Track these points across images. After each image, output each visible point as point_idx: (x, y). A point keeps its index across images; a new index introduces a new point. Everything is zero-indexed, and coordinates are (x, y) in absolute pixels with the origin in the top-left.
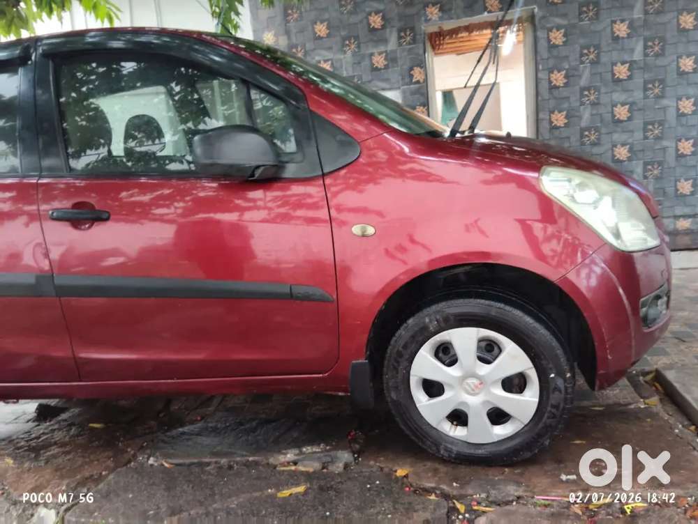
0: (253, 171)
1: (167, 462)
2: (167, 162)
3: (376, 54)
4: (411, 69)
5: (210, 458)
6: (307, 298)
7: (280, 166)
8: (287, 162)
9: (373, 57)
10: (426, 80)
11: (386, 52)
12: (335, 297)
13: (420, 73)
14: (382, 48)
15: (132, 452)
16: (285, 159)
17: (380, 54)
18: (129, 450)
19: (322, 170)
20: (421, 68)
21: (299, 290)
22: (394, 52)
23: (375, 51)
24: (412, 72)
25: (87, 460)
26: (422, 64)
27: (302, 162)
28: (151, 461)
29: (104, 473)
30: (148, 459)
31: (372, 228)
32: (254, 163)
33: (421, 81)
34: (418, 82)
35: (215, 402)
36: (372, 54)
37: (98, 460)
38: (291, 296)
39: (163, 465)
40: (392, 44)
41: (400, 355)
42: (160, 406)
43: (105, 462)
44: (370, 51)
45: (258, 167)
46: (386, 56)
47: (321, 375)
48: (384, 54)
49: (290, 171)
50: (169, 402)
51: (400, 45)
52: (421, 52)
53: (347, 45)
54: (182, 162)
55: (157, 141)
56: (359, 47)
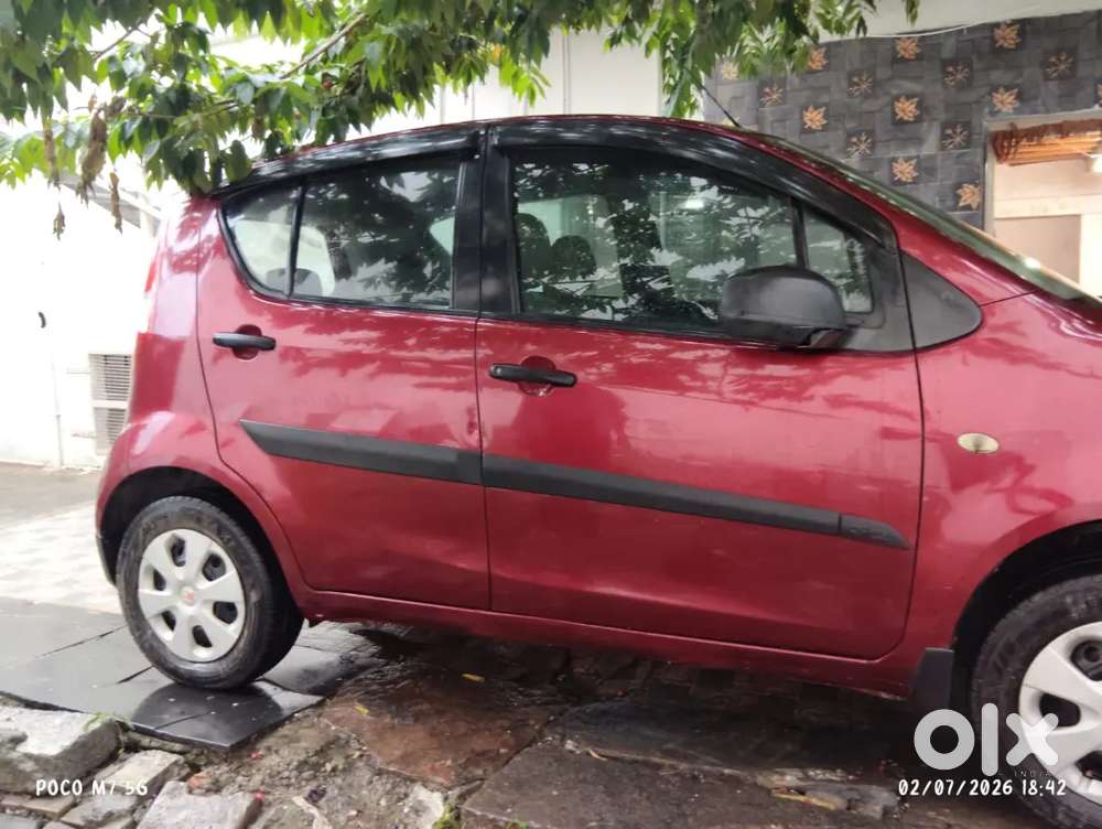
0: (809, 337)
1: (595, 752)
2: (585, 307)
3: (901, 160)
4: (959, 186)
5: (662, 758)
6: (865, 538)
7: (847, 331)
8: (856, 326)
9: (895, 164)
10: (982, 206)
11: (918, 157)
12: (913, 542)
13: (974, 193)
14: (912, 152)
15: (537, 727)
16: (851, 321)
17: (907, 160)
18: (532, 722)
19: (914, 343)
20: (976, 185)
21: (854, 523)
22: (932, 158)
23: (900, 155)
24: (959, 191)
25: (474, 727)
26: (978, 180)
27: (880, 327)
28: (570, 745)
29: (502, 751)
30: (563, 740)
31: (992, 440)
32: (812, 325)
33: (974, 206)
34: (968, 207)
35: (641, 672)
36: (894, 160)
37: (490, 730)
38: (839, 531)
39: (588, 754)
40: (930, 147)
41: (1010, 649)
42: (556, 664)
43: (499, 735)
44: (892, 155)
45: (817, 331)
46: (918, 164)
47: (864, 662)
48: (914, 162)
49: (861, 339)
50: (568, 662)
51: (943, 148)
52: (979, 159)
53: (855, 143)
54: (604, 310)
55: (580, 278)
56: (872, 147)
